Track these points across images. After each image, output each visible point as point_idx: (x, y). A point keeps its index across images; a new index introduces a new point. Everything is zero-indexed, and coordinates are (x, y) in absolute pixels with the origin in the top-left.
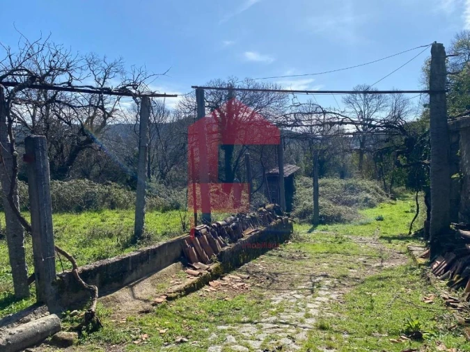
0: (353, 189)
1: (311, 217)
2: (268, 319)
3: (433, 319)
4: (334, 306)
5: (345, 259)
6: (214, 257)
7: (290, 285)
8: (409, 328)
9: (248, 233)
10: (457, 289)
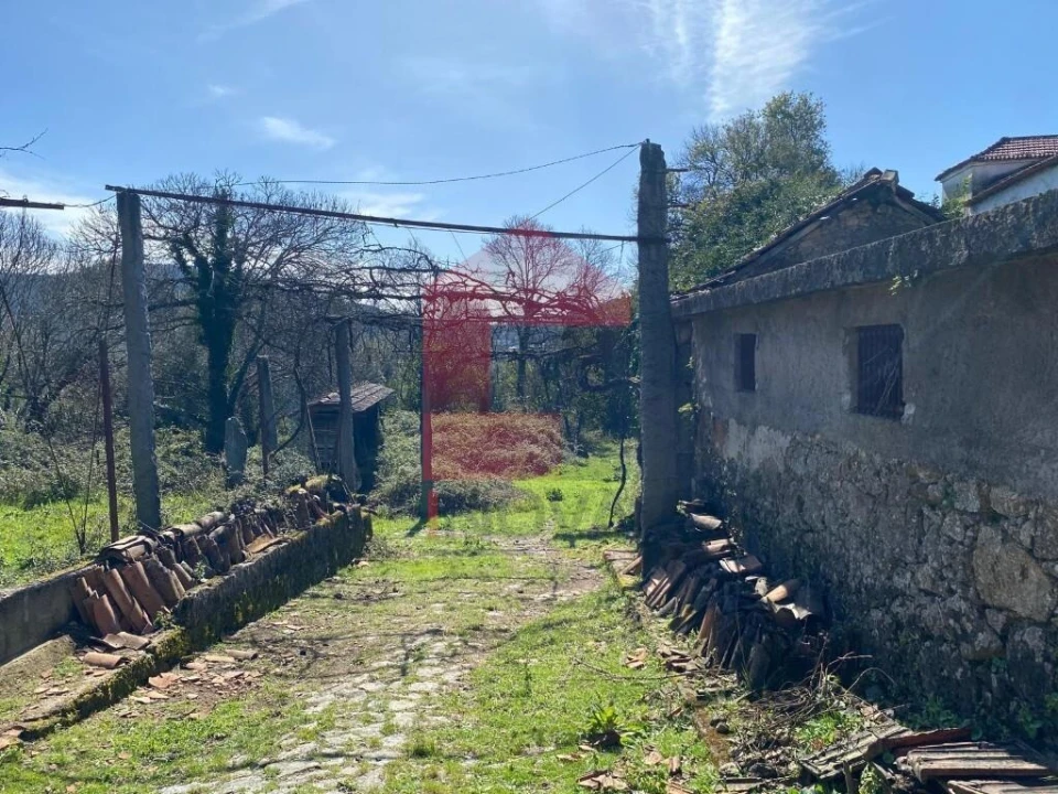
0: (504, 436)
1: (414, 501)
2: (295, 751)
3: (643, 701)
4: (450, 699)
5: (480, 589)
6: (165, 614)
7: (354, 662)
8: (595, 725)
9: (260, 548)
10: (687, 633)
